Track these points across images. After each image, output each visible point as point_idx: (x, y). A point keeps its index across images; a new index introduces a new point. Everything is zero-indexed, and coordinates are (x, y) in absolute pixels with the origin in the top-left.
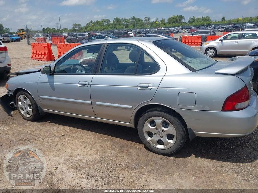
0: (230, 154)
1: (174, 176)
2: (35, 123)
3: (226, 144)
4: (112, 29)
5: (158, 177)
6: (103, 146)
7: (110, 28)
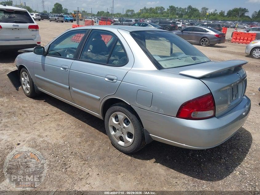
0: (195, 166)
1: (119, 176)
2: (31, 100)
3: (197, 156)
4: (165, 18)
5: (103, 173)
6: (74, 132)
7: (163, 16)
